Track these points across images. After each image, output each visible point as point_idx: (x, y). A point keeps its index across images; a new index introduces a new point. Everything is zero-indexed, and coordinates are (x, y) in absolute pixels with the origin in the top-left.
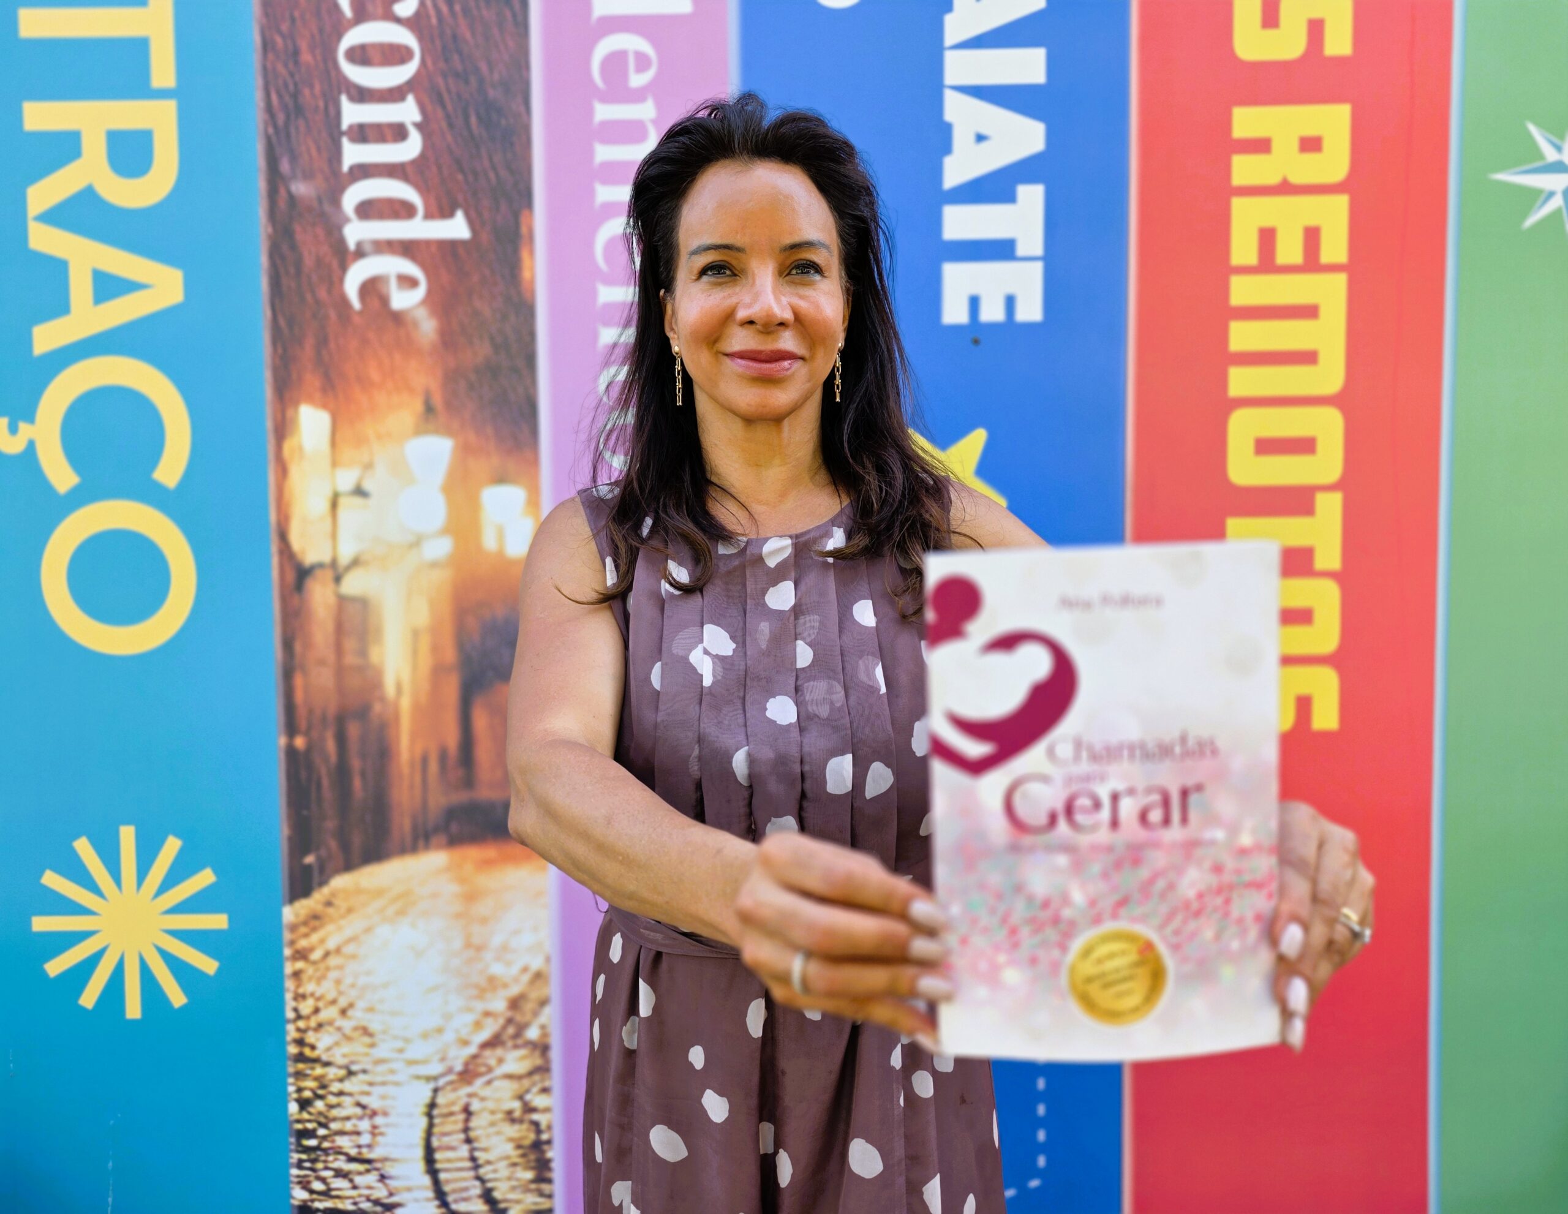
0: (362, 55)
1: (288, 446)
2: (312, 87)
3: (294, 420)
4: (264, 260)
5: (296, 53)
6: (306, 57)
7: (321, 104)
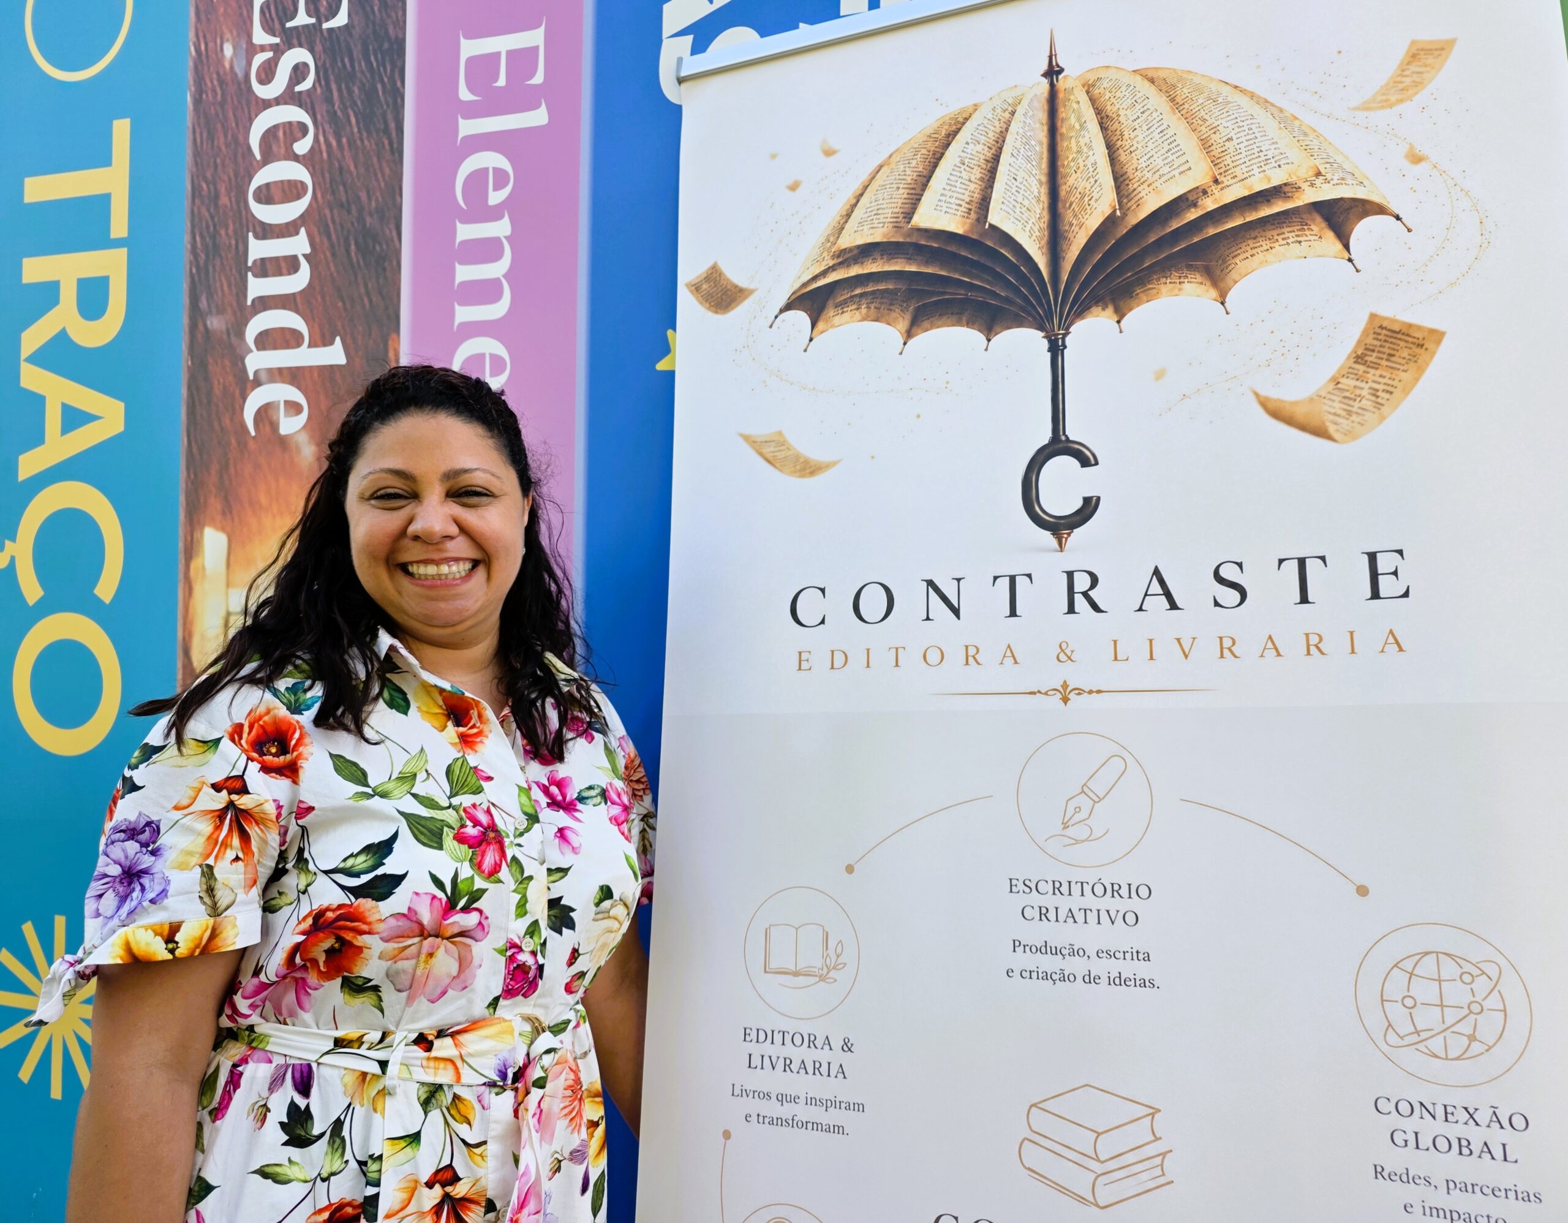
0: (266, 195)
1: (193, 565)
2: (227, 229)
3: (200, 542)
4: (184, 391)
5: (217, 197)
6: (224, 200)
7: (233, 242)
